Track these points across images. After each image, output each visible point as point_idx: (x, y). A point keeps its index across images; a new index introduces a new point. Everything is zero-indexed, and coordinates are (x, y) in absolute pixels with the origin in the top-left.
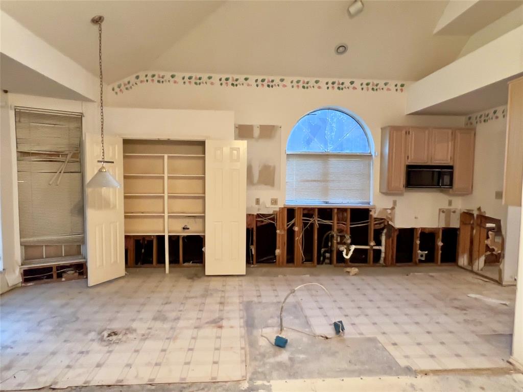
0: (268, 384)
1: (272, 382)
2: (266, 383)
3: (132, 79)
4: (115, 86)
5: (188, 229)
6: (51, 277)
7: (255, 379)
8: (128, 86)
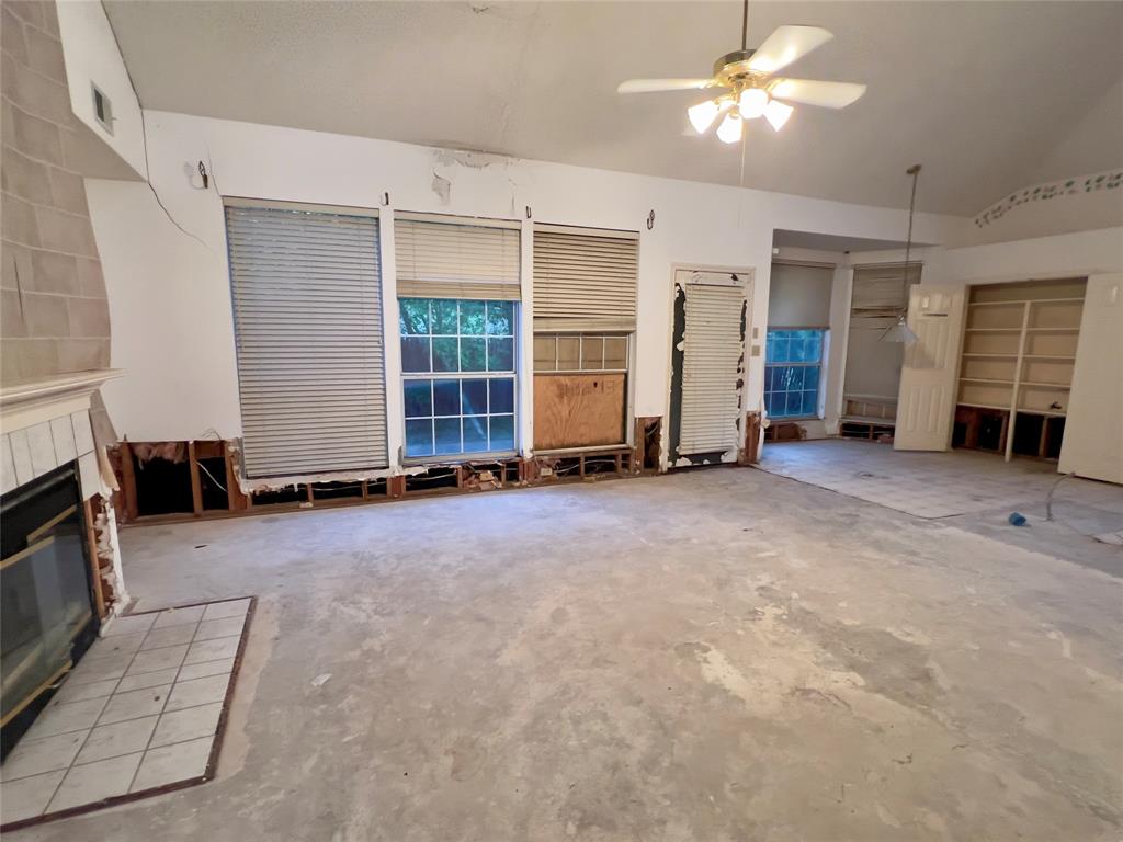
3: (1005, 202)
4: (980, 216)
5: (1059, 408)
6: (866, 436)
8: (998, 213)
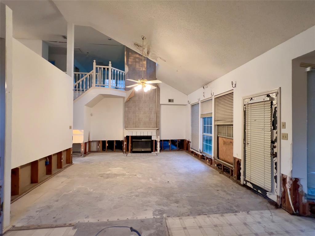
0: (154, 216)
1: (152, 217)
2: (155, 217)
7: (161, 219)
